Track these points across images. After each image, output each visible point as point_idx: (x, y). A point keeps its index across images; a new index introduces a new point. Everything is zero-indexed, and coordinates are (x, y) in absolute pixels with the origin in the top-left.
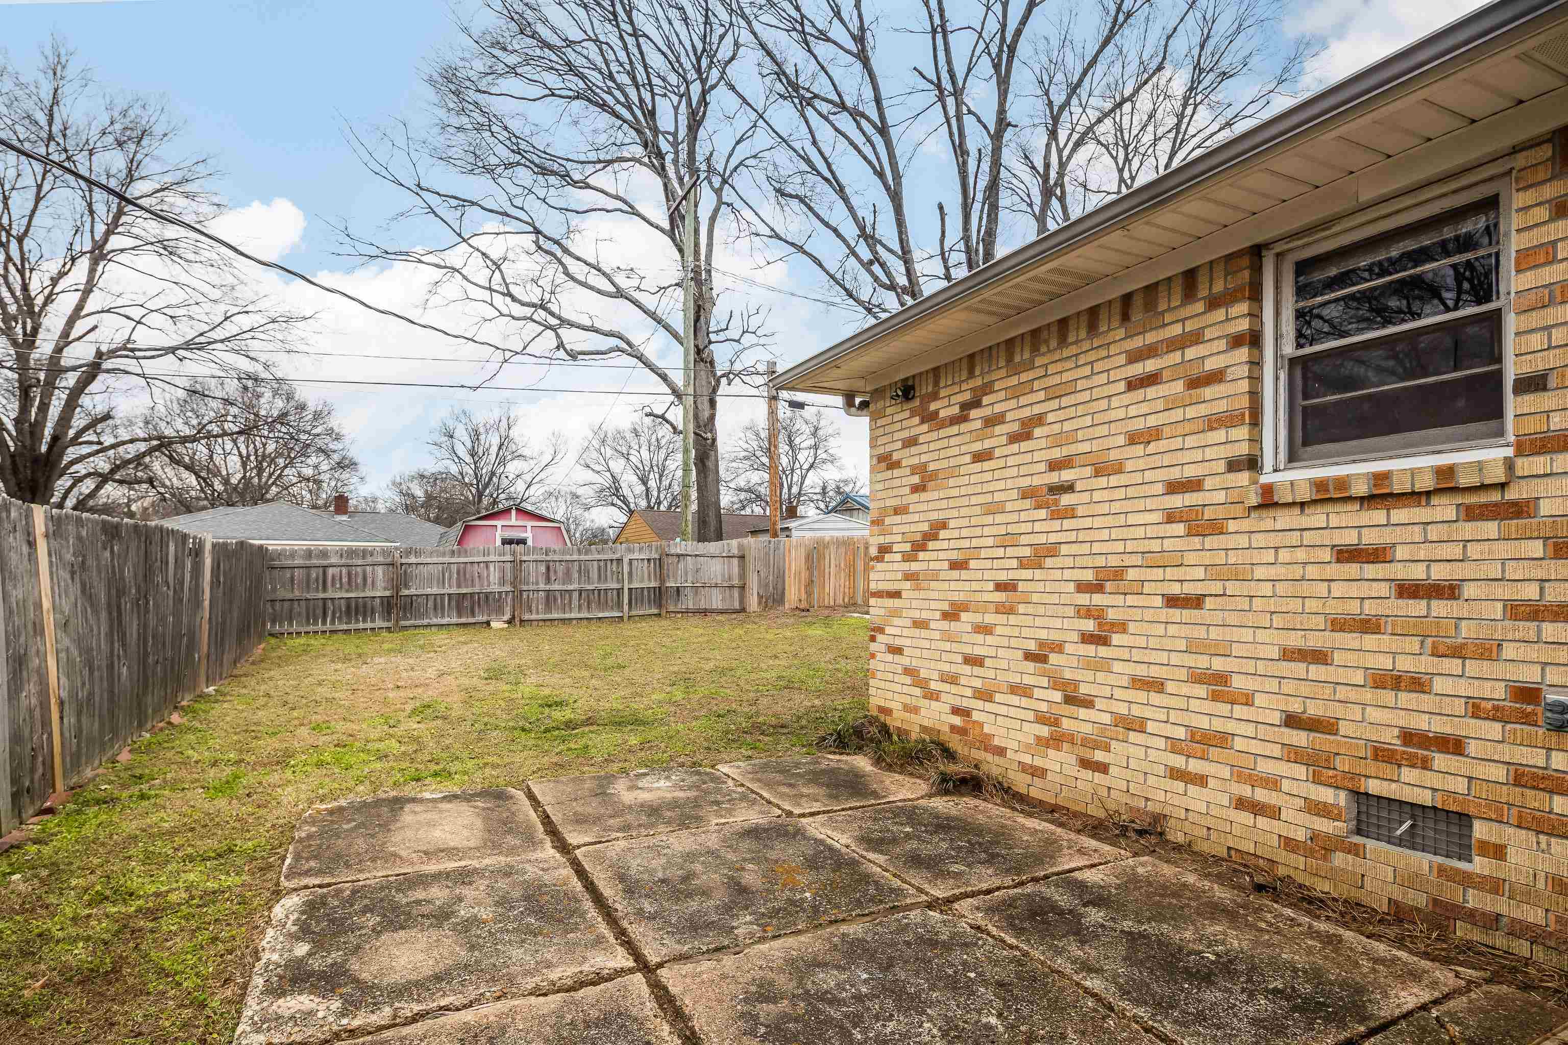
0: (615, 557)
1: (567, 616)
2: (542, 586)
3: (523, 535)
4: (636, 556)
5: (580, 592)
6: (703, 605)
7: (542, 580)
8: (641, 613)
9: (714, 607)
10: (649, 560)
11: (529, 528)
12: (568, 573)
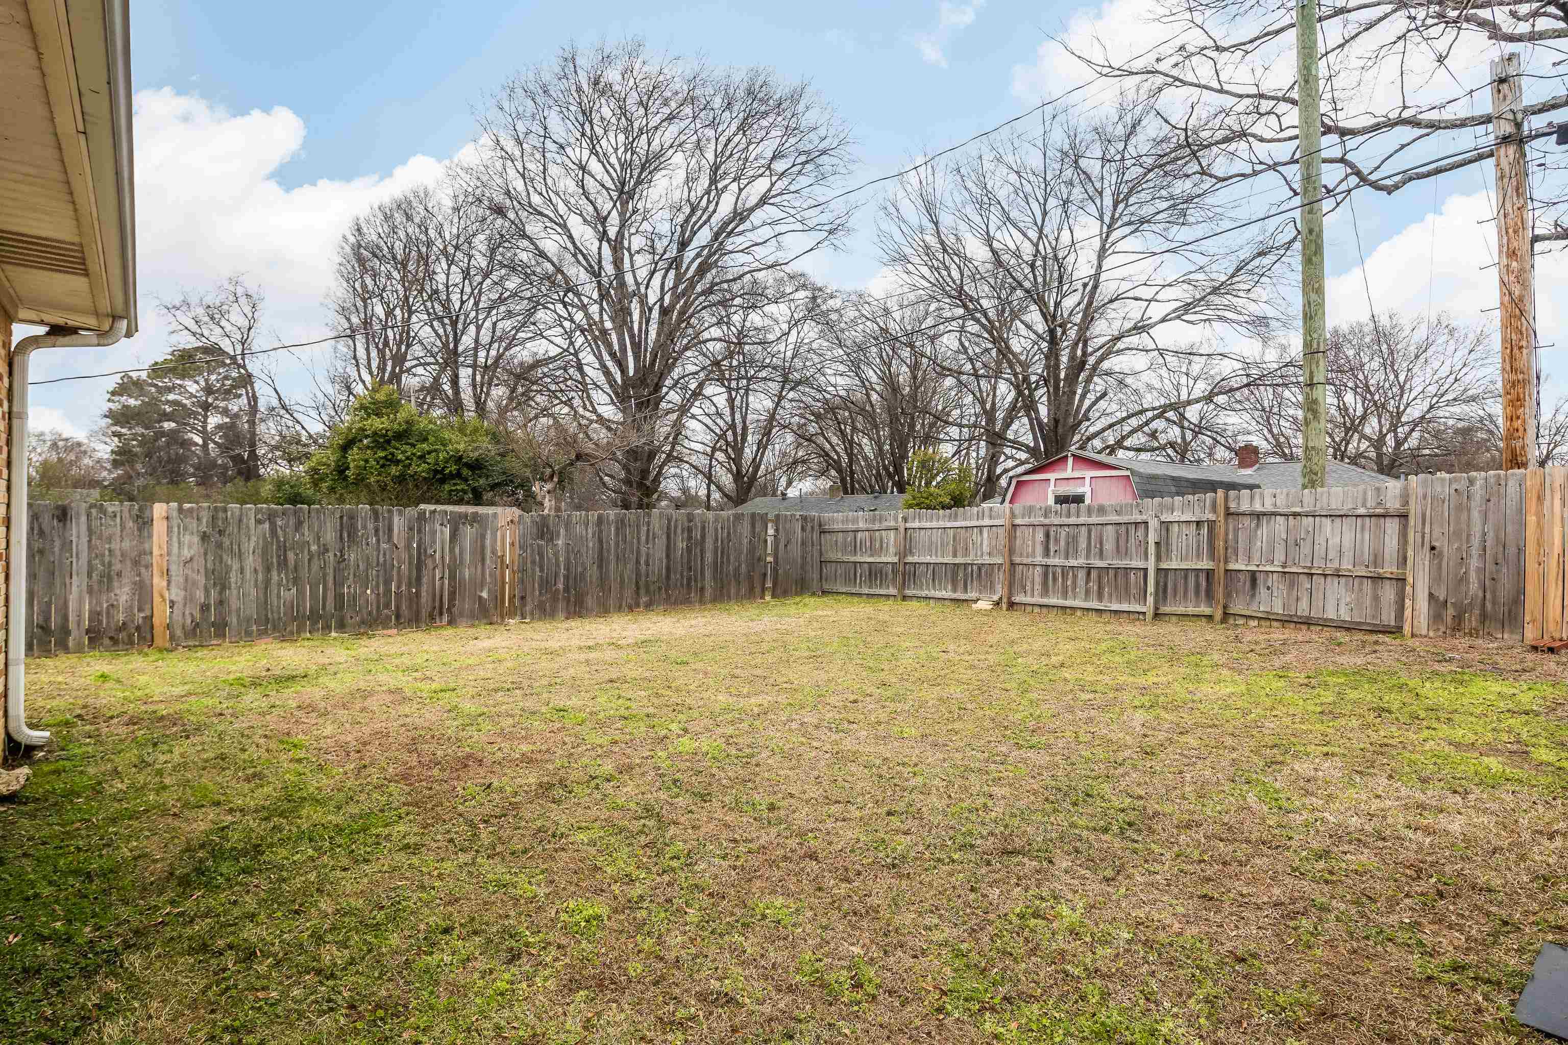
0: (1139, 518)
1: (1069, 603)
2: (1039, 559)
3: (1080, 490)
4: (1176, 516)
5: (1089, 570)
6: (1303, 609)
7: (1039, 549)
8: (1181, 610)
9: (1331, 614)
10: (1198, 523)
11: (1087, 481)
12: (1072, 541)
